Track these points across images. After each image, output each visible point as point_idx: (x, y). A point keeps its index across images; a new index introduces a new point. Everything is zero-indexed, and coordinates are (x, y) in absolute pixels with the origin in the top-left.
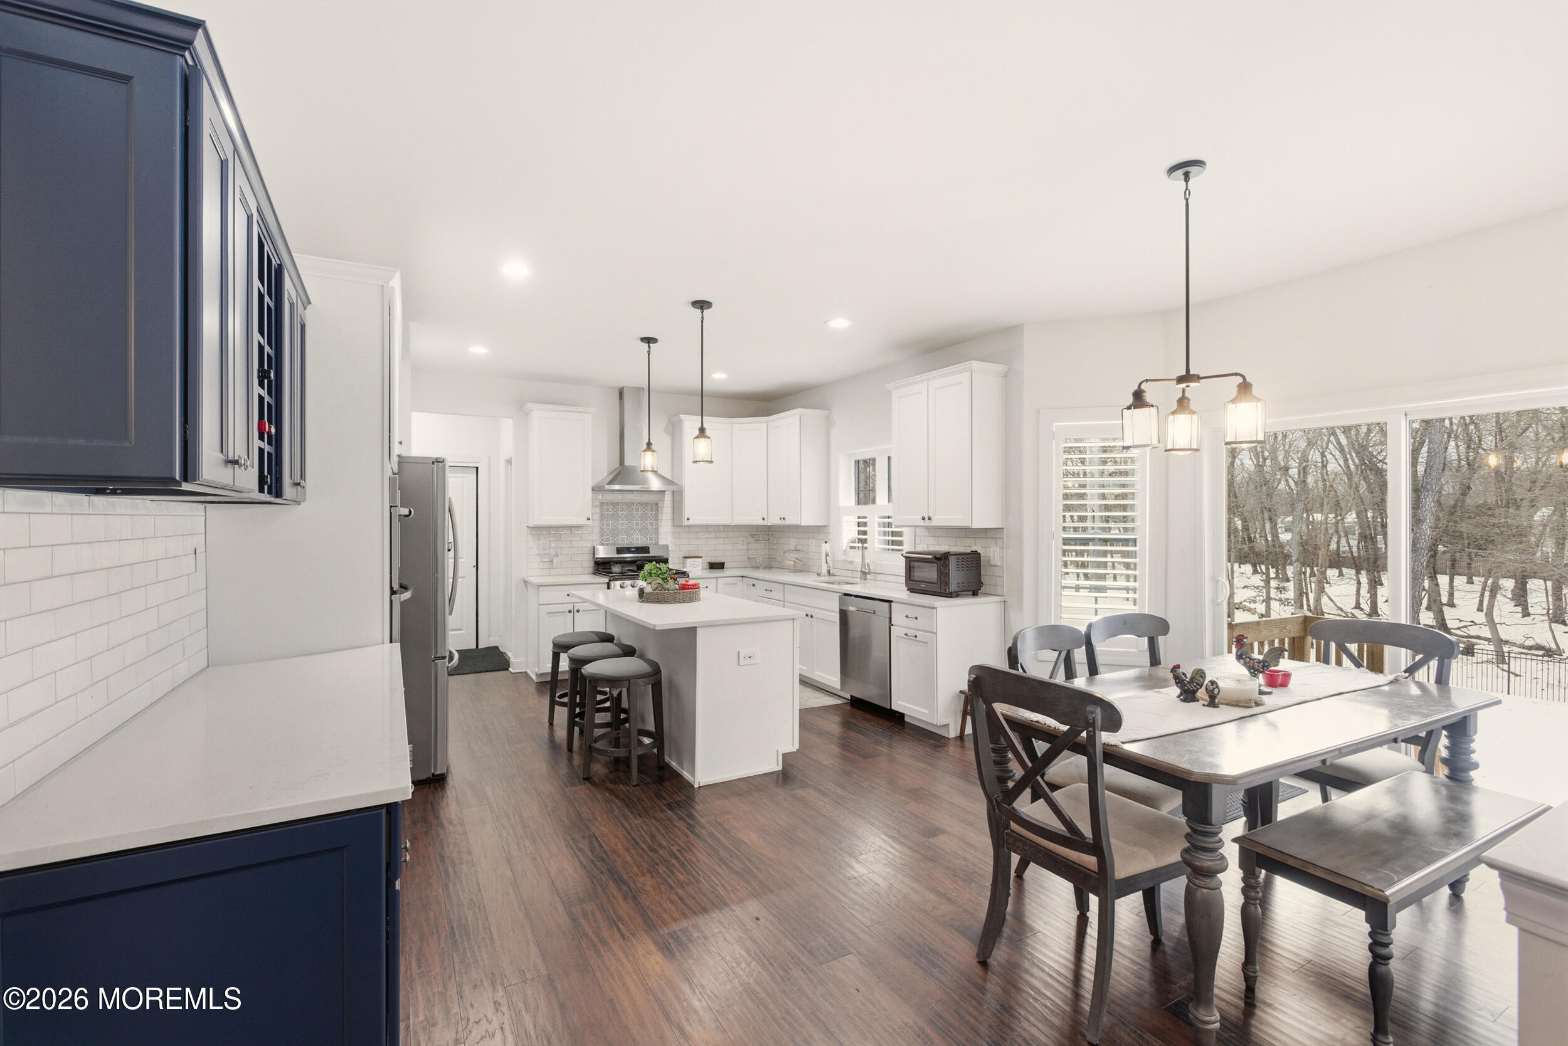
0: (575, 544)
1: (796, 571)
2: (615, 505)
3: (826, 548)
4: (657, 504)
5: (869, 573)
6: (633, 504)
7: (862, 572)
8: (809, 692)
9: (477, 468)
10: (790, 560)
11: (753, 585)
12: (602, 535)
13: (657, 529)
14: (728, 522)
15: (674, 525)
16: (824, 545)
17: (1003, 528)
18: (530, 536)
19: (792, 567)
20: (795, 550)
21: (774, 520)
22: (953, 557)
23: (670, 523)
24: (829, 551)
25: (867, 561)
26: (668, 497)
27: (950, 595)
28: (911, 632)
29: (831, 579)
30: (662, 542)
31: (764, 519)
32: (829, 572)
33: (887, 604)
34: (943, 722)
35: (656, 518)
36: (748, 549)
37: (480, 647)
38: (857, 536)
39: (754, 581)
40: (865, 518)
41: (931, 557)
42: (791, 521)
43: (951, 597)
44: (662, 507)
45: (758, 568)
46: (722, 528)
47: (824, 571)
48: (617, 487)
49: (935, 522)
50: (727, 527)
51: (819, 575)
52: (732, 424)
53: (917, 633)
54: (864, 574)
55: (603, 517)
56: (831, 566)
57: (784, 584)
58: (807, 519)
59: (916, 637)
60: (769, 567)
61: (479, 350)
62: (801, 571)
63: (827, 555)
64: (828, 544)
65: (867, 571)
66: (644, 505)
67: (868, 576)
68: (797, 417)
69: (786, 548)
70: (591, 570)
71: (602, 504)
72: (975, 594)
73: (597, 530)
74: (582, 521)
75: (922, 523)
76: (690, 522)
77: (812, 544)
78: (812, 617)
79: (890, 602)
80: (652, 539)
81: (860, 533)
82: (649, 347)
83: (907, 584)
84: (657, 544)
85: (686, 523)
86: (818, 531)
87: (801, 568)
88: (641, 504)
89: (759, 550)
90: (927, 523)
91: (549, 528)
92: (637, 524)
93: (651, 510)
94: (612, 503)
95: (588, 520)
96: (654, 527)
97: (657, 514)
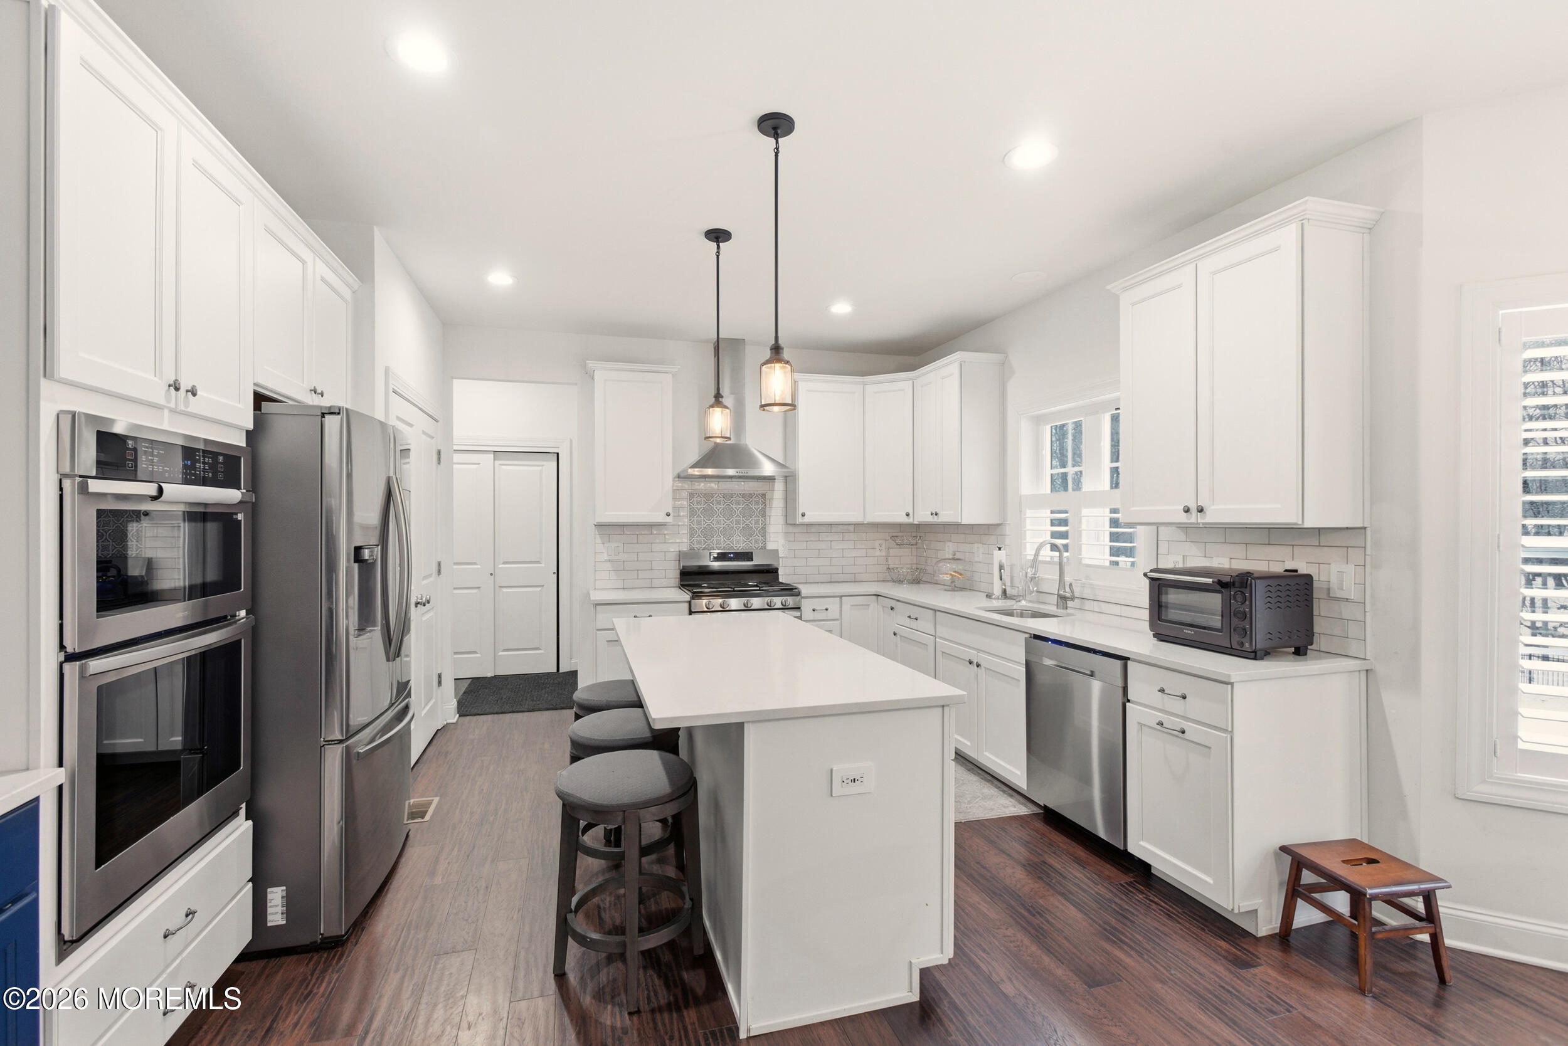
0: (656, 547)
1: (955, 587)
2: (708, 496)
3: (999, 556)
4: (764, 496)
5: (1072, 599)
6: (731, 495)
7: (1058, 595)
8: (974, 783)
9: (558, 454)
10: (946, 572)
11: (892, 609)
12: (692, 536)
13: (764, 528)
14: (856, 517)
15: (786, 523)
16: (996, 552)
17: (1365, 528)
18: (598, 536)
19: (949, 583)
20: (954, 559)
21: (922, 516)
22: (1258, 582)
23: (781, 520)
24: (1004, 561)
25: (1068, 579)
26: (779, 486)
27: (1255, 655)
28: (1171, 722)
29: (1009, 604)
30: (771, 546)
31: (908, 515)
32: (1004, 592)
33: (1118, 663)
34: (1246, 905)
35: (763, 514)
36: (887, 557)
37: (561, 671)
38: (1048, 537)
39: (893, 603)
40: (1066, 512)
41: (1209, 581)
42: (945, 517)
43: (1255, 658)
44: (771, 499)
45: (900, 582)
46: (851, 528)
47: (997, 591)
48: (710, 471)
49: (1209, 518)
50: (858, 527)
51: (989, 596)
52: (865, 384)
53: (1186, 725)
54: (1063, 600)
55: (692, 513)
56: (1008, 583)
57: (935, 611)
58: (972, 514)
59: (1183, 732)
60: (917, 581)
61: (500, 279)
62: (962, 589)
63: (1001, 568)
64: (1003, 552)
65: (1068, 595)
66: (748, 496)
67: (1070, 604)
68: (956, 366)
69: (941, 555)
70: (677, 581)
71: (691, 495)
72: (1300, 652)
73: (684, 531)
74: (660, 518)
75: (1183, 518)
76: (806, 520)
77: (978, 551)
78: (978, 666)
79: (1125, 659)
80: (756, 542)
81: (1054, 535)
82: (718, 247)
83: (1152, 626)
84: (764, 548)
85: (800, 520)
86: (987, 532)
87: (961, 585)
88: (743, 495)
89: (903, 559)
90: (1194, 518)
91: (623, 526)
92: (738, 522)
93: (757, 503)
94: (705, 494)
95: (668, 515)
96: (761, 526)
97: (765, 509)
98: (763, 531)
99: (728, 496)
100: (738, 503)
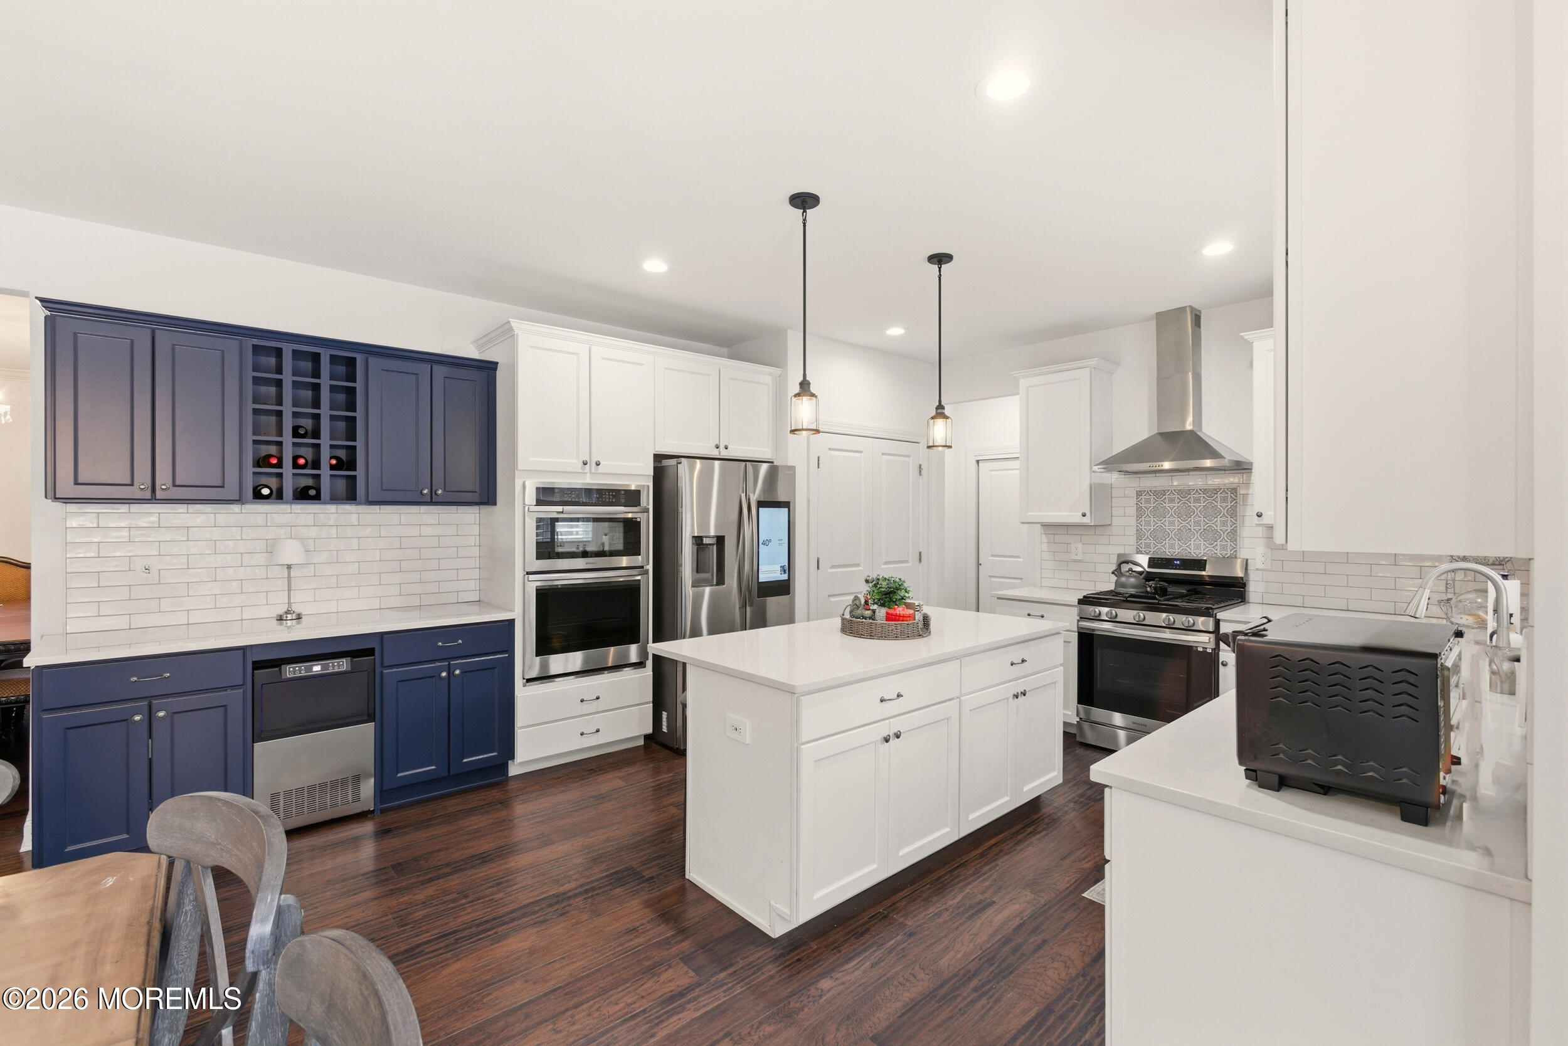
0: (1100, 549)
2: (1160, 494)
4: (1235, 491)
13: (1234, 531)
18: (1044, 536)
30: (1242, 555)
35: (1233, 513)
44: (1245, 495)
55: (1140, 513)
66: (1212, 492)
71: (1139, 494)
73: (1131, 532)
74: (1077, 518)
80: (1223, 548)
92: (1197, 523)
93: (1224, 500)
94: (1155, 491)
95: (1084, 515)
96: (1229, 529)
97: (1236, 507)
98: (1234, 535)
99: (1184, 493)
100: (1197, 500)
